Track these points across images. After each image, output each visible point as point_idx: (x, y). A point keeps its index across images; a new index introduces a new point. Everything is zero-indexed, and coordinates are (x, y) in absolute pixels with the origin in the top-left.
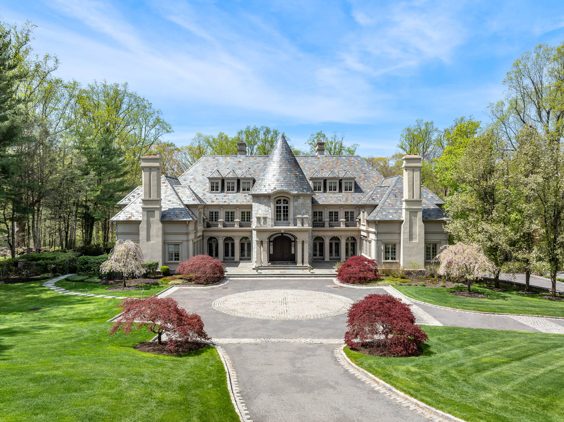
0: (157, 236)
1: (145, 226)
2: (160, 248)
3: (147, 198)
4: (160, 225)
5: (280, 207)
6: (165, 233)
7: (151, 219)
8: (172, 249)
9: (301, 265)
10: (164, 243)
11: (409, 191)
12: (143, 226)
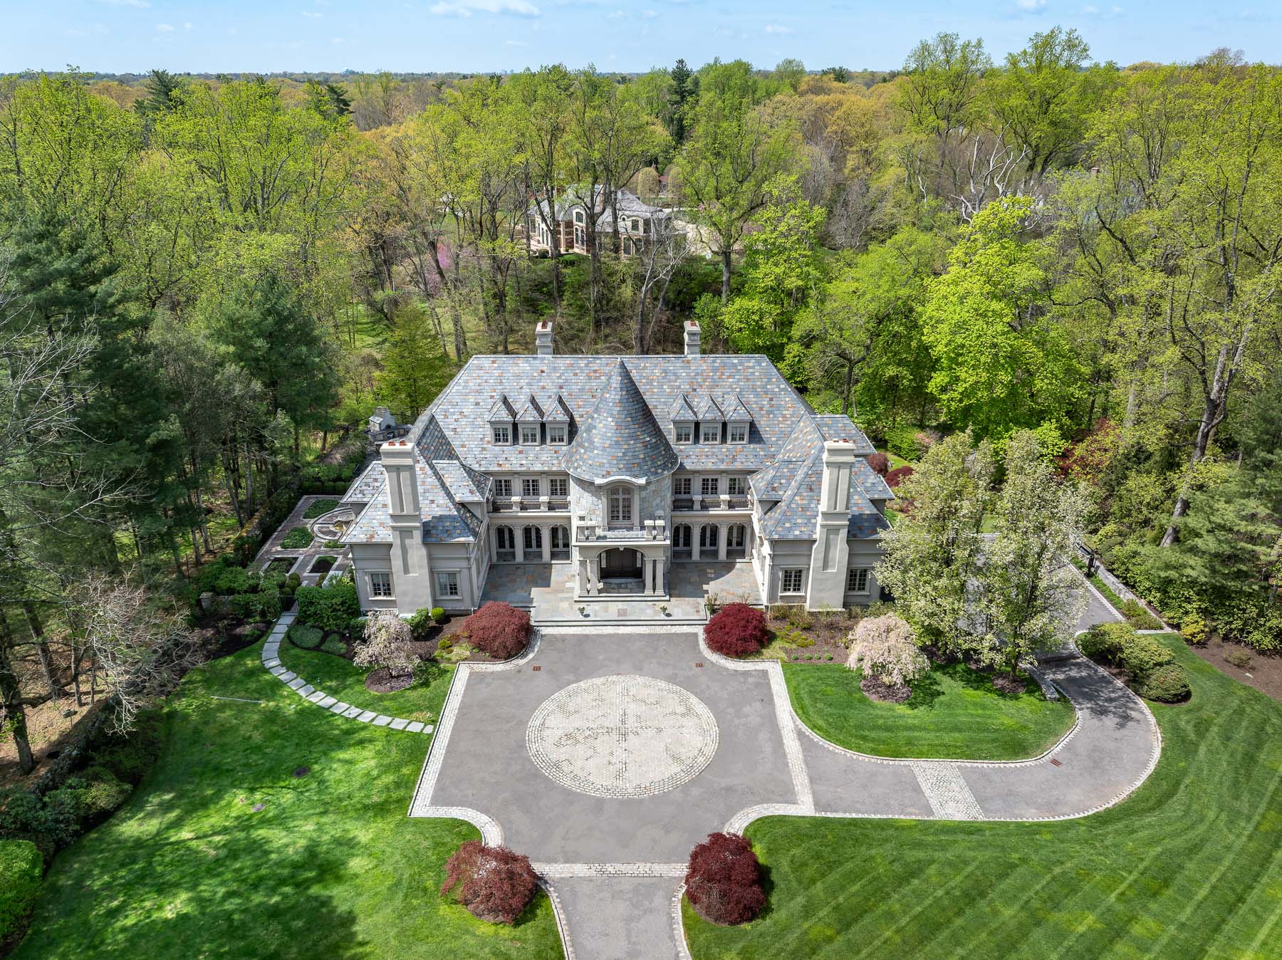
0: (420, 567)
1: (399, 552)
2: (427, 582)
3: (398, 513)
4: (423, 551)
5: (617, 500)
6: (431, 558)
7: (407, 541)
8: (445, 580)
9: (651, 592)
10: (432, 572)
11: (829, 499)
12: (396, 553)
